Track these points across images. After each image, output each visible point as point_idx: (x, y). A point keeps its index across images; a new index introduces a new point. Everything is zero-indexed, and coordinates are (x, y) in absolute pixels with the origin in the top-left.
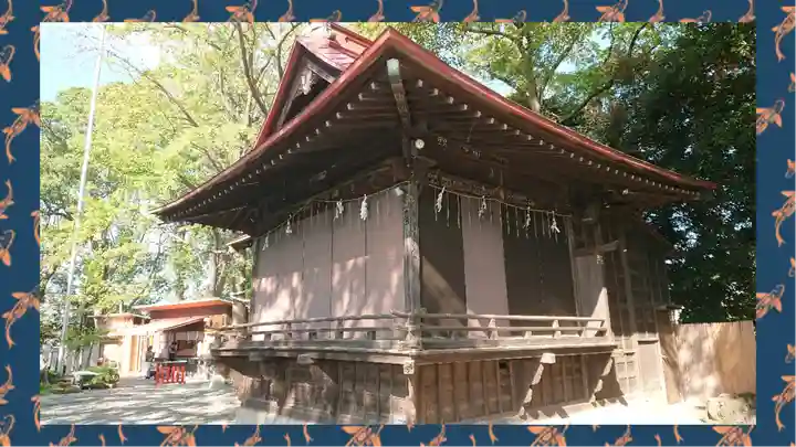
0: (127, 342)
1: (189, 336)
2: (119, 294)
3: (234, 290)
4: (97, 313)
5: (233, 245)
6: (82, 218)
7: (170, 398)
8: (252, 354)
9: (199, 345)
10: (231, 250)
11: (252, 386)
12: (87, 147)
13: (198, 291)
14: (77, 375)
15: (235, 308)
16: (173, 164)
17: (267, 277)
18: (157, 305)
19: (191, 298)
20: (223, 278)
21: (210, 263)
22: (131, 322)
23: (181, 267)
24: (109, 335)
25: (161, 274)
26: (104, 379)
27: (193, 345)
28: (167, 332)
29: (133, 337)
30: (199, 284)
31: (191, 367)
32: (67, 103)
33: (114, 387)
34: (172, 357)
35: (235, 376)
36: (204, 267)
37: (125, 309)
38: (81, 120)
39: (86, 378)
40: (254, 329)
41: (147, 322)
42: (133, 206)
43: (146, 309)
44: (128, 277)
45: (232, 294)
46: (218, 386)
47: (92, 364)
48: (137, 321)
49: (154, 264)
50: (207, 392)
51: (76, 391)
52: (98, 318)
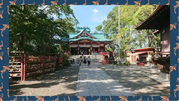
0: (131, 57)
1: (144, 56)
2: (128, 47)
3: (155, 45)
4: (124, 51)
5: (154, 34)
6: (120, 32)
7: (142, 69)
8: (163, 60)
9: (147, 58)
10: (154, 35)
11: (163, 67)
12: (119, 18)
13: (145, 46)
14: (123, 63)
15: (156, 49)
16: (137, 17)
17: (165, 40)
18: (136, 49)
19: (143, 47)
20: (151, 43)
21: (147, 39)
22: (131, 53)
23: (140, 41)
24: (128, 55)
25: (136, 42)
26: (128, 64)
27: (145, 58)
28: (139, 55)
29: (132, 56)
30: (145, 44)
31: (146, 63)
32: (114, 10)
33: (130, 65)
34: (141, 60)
35: (158, 65)
36: (146, 40)
37: (129, 50)
38: (117, 13)
39: (124, 63)
40: (163, 54)
41: (134, 53)
42: (129, 28)
43: (134, 50)
44: (129, 44)
45: (154, 46)
46: (153, 67)
47: (125, 61)
48: (132, 53)
49: (134, 41)
50: (150, 68)
51: (123, 65)
52: (125, 52)
